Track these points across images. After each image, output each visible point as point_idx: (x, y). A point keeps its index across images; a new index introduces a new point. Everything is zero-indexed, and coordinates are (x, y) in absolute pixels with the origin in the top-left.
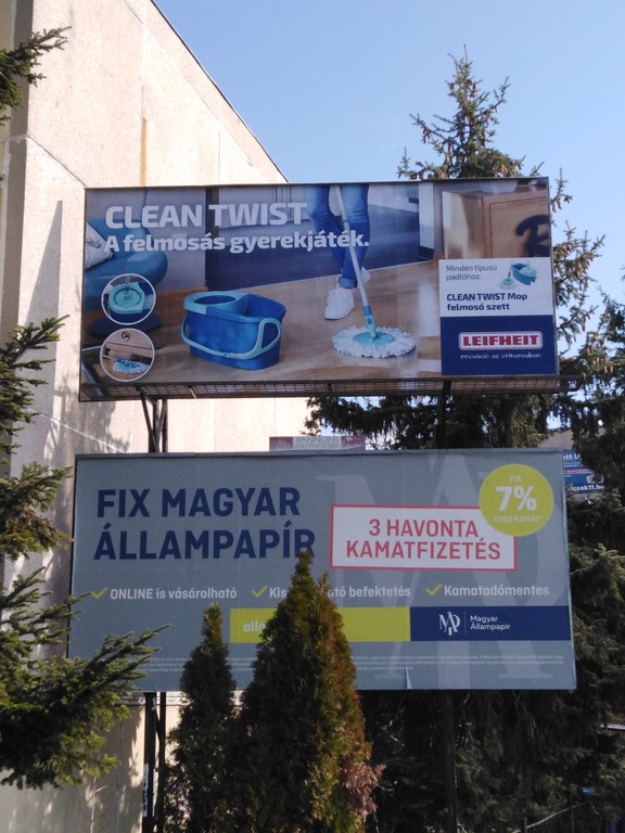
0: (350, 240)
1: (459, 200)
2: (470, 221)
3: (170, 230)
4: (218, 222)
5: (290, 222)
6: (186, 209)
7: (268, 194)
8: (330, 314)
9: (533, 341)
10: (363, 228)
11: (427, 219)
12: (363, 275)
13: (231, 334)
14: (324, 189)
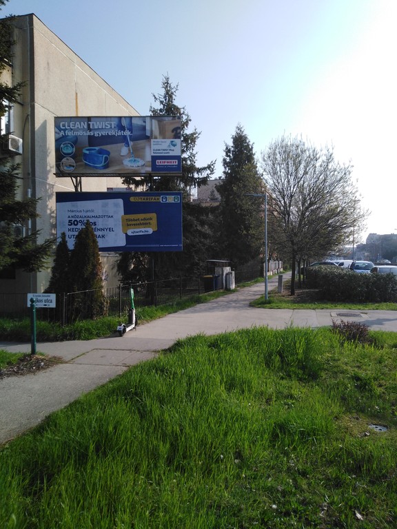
0: (127, 133)
1: (157, 122)
2: (160, 128)
3: (78, 129)
4: (91, 127)
5: (111, 128)
6: (82, 123)
7: (105, 119)
8: (122, 154)
9: (175, 162)
10: (131, 130)
11: (148, 128)
12: (131, 143)
13: (96, 159)
14: (120, 118)
